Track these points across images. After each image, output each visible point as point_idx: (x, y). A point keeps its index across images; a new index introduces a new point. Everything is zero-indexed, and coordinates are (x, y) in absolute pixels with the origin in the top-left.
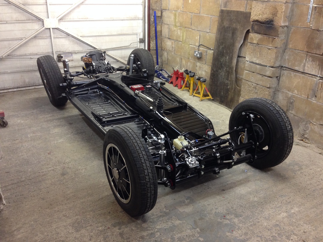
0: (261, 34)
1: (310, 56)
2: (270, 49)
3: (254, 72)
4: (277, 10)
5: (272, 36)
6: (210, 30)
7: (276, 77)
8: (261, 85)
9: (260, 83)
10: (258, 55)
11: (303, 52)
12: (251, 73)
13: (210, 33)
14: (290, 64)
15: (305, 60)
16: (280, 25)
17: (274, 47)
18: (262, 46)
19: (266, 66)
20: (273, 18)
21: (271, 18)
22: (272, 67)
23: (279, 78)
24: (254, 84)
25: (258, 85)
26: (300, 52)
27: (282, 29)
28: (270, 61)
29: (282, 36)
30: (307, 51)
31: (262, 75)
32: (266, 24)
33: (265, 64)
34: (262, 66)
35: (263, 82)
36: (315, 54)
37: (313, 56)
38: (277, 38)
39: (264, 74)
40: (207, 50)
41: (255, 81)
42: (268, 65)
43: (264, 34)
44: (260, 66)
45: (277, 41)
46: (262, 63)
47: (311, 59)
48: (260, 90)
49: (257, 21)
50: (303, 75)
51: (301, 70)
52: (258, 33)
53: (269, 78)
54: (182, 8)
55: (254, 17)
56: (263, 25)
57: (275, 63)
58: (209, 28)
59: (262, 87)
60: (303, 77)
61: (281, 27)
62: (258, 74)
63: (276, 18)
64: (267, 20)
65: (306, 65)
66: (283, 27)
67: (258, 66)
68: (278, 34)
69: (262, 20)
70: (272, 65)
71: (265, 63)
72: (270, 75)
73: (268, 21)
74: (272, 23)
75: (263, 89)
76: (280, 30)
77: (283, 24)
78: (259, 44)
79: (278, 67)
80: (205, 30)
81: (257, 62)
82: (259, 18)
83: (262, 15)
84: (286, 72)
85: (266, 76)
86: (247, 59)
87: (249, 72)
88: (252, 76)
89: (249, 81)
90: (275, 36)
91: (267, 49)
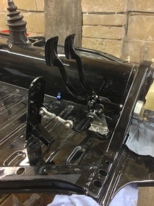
3: (96, 25)
9: (108, 36)
12: (93, 27)
19: (114, 13)
22: (122, 13)
23: (126, 26)
24: (98, 39)
25: (105, 40)
33: (112, 11)
34: (107, 15)
35: (111, 34)
39: (111, 24)
41: (101, 35)
42: (116, 11)
44: (105, 15)
46: (106, 11)
48: (108, 45)
53: (119, 28)
57: (124, 7)
59: (111, 41)
62: (104, 25)
67: (102, 16)
71: (112, 9)
75: (113, 42)
79: (126, 12)
81: (100, 10)
84: (134, 18)
85: (114, 26)
86: (84, 10)
87: (90, 26)
88: (95, 31)
89: (91, 38)
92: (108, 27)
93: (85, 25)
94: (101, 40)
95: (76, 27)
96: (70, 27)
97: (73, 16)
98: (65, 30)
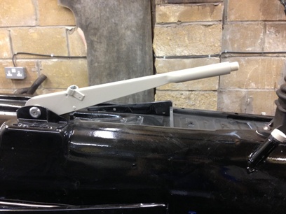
0: (183, 4)
1: (271, 26)
2: (209, 26)
6: (36, 20)
10: (187, 41)
11: (256, 23)
13: (38, 27)
14: (236, 46)
15: (262, 34)
17: (216, 21)
19: (207, 56)
24: (184, 92)
25: (194, 92)
26: (251, 24)
30: (264, 19)
33: (204, 54)
34: (196, 59)
35: (203, 84)
36: (279, 21)
37: (276, 24)
40: (40, 60)
41: (187, 87)
42: (210, 53)
44: (192, 59)
46: (195, 54)
47: (272, 30)
48: (199, 99)
50: (263, 58)
51: (258, 50)
58: (34, 17)
59: (203, 93)
60: (262, 60)
65: (266, 41)
67: (187, 61)
71: (203, 51)
78: (182, 23)
80: (23, 24)
81: (186, 53)
86: (159, 54)
90: (216, 2)
91: (203, 28)
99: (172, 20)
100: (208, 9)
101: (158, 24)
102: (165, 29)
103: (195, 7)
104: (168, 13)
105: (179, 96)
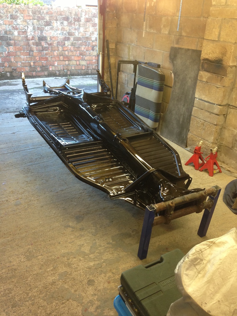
0: (210, 73)
2: (218, 88)
3: (202, 109)
4: (226, 50)
5: (221, 75)
7: (224, 115)
8: (208, 122)
9: (208, 120)
10: (207, 93)
16: (229, 65)
17: (222, 86)
18: (211, 84)
19: (214, 104)
20: (223, 57)
21: (221, 57)
22: (220, 105)
23: (225, 115)
24: (202, 120)
25: (206, 122)
27: (231, 69)
28: (218, 99)
29: (230, 76)
31: (210, 112)
32: (215, 63)
34: (210, 104)
35: (210, 119)
38: (225, 77)
39: (211, 111)
41: (203, 118)
42: (216, 103)
43: (213, 73)
44: (208, 103)
45: (226, 80)
46: (210, 101)
48: (207, 127)
49: (207, 59)
52: (207, 72)
53: (216, 116)
54: (135, 41)
55: (204, 55)
56: (213, 63)
57: (222, 101)
59: (209, 124)
61: (229, 67)
62: (207, 111)
63: (226, 57)
64: (216, 59)
66: (231, 67)
67: (207, 104)
68: (227, 74)
69: (212, 59)
70: (220, 104)
71: (213, 101)
72: (217, 113)
73: (217, 61)
74: (221, 62)
75: (211, 126)
76: (229, 69)
77: (231, 64)
78: (207, 83)
79: (225, 105)
81: (206, 99)
82: (209, 56)
83: (212, 54)
85: (213, 113)
86: (196, 96)
87: (198, 109)
88: (201, 113)
89: (197, 118)
90: (223, 76)
91: (216, 88)
92: (209, 113)
93: (195, 107)
94: (203, 121)
95: (190, 106)
96: (186, 105)
97: (190, 97)
98: (182, 106)
99: (204, 80)
100: (219, 78)
101: (199, 80)
102: (201, 84)
103: (214, 75)
104: (203, 76)
105: (199, 122)
